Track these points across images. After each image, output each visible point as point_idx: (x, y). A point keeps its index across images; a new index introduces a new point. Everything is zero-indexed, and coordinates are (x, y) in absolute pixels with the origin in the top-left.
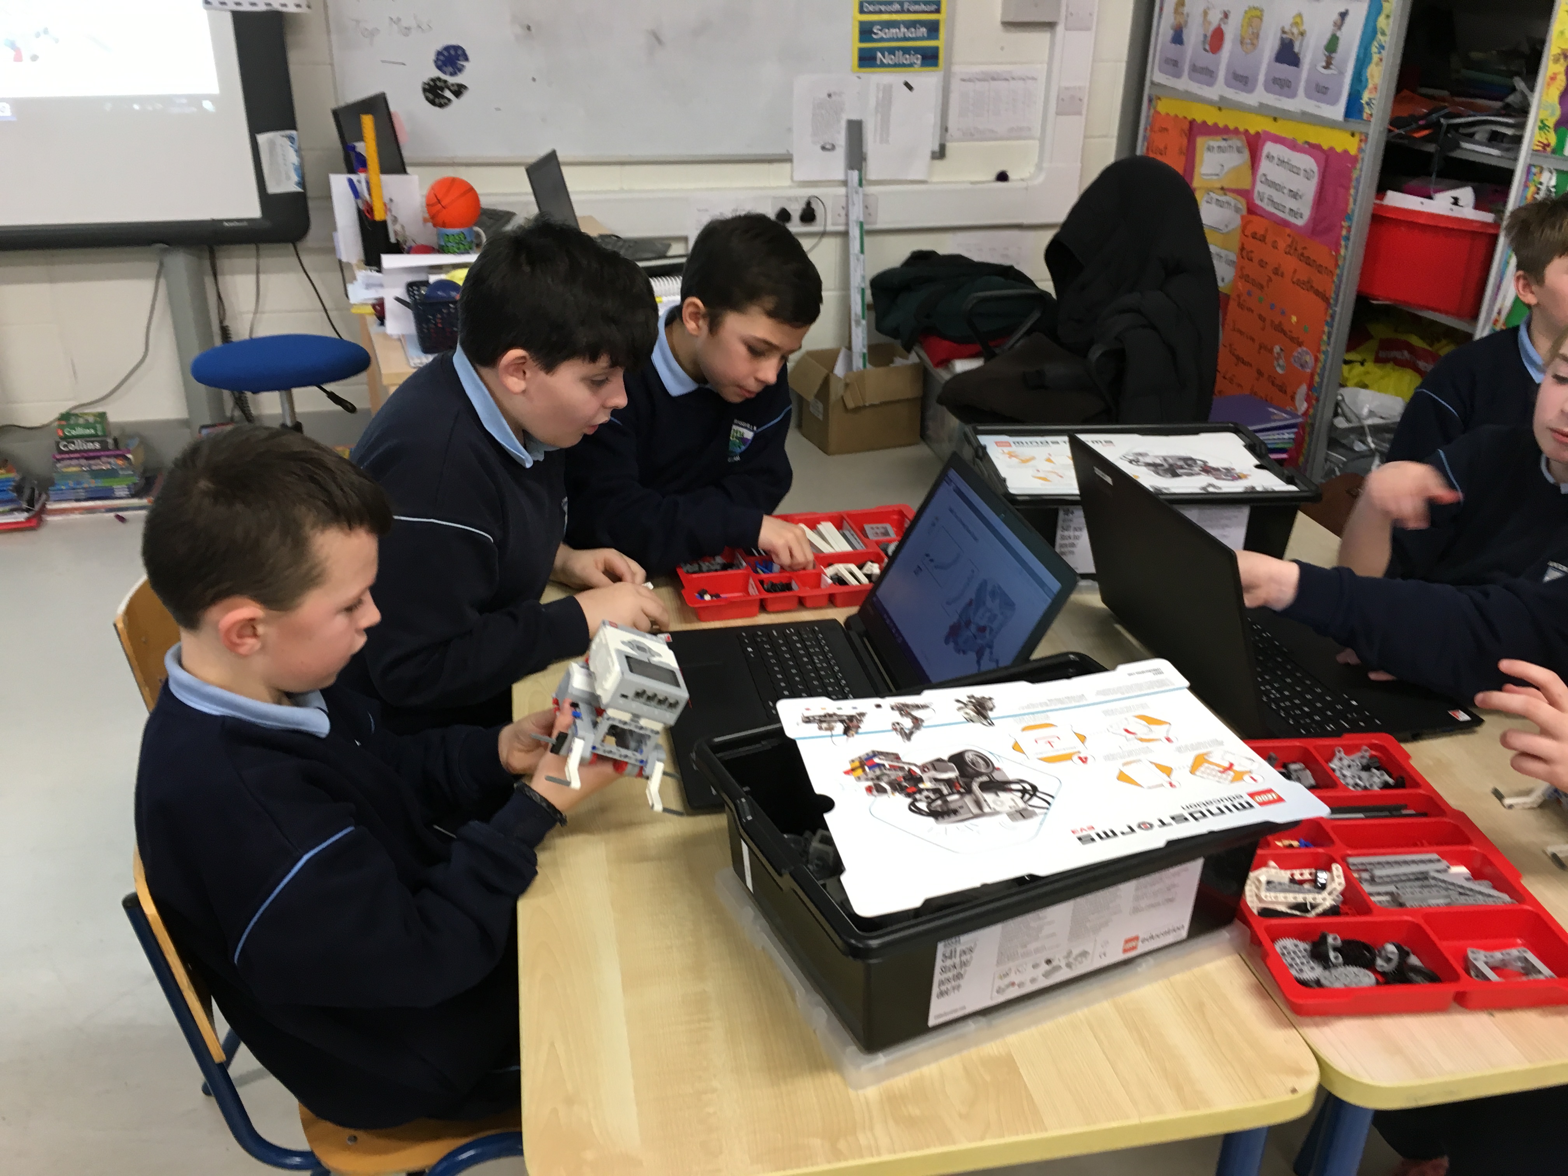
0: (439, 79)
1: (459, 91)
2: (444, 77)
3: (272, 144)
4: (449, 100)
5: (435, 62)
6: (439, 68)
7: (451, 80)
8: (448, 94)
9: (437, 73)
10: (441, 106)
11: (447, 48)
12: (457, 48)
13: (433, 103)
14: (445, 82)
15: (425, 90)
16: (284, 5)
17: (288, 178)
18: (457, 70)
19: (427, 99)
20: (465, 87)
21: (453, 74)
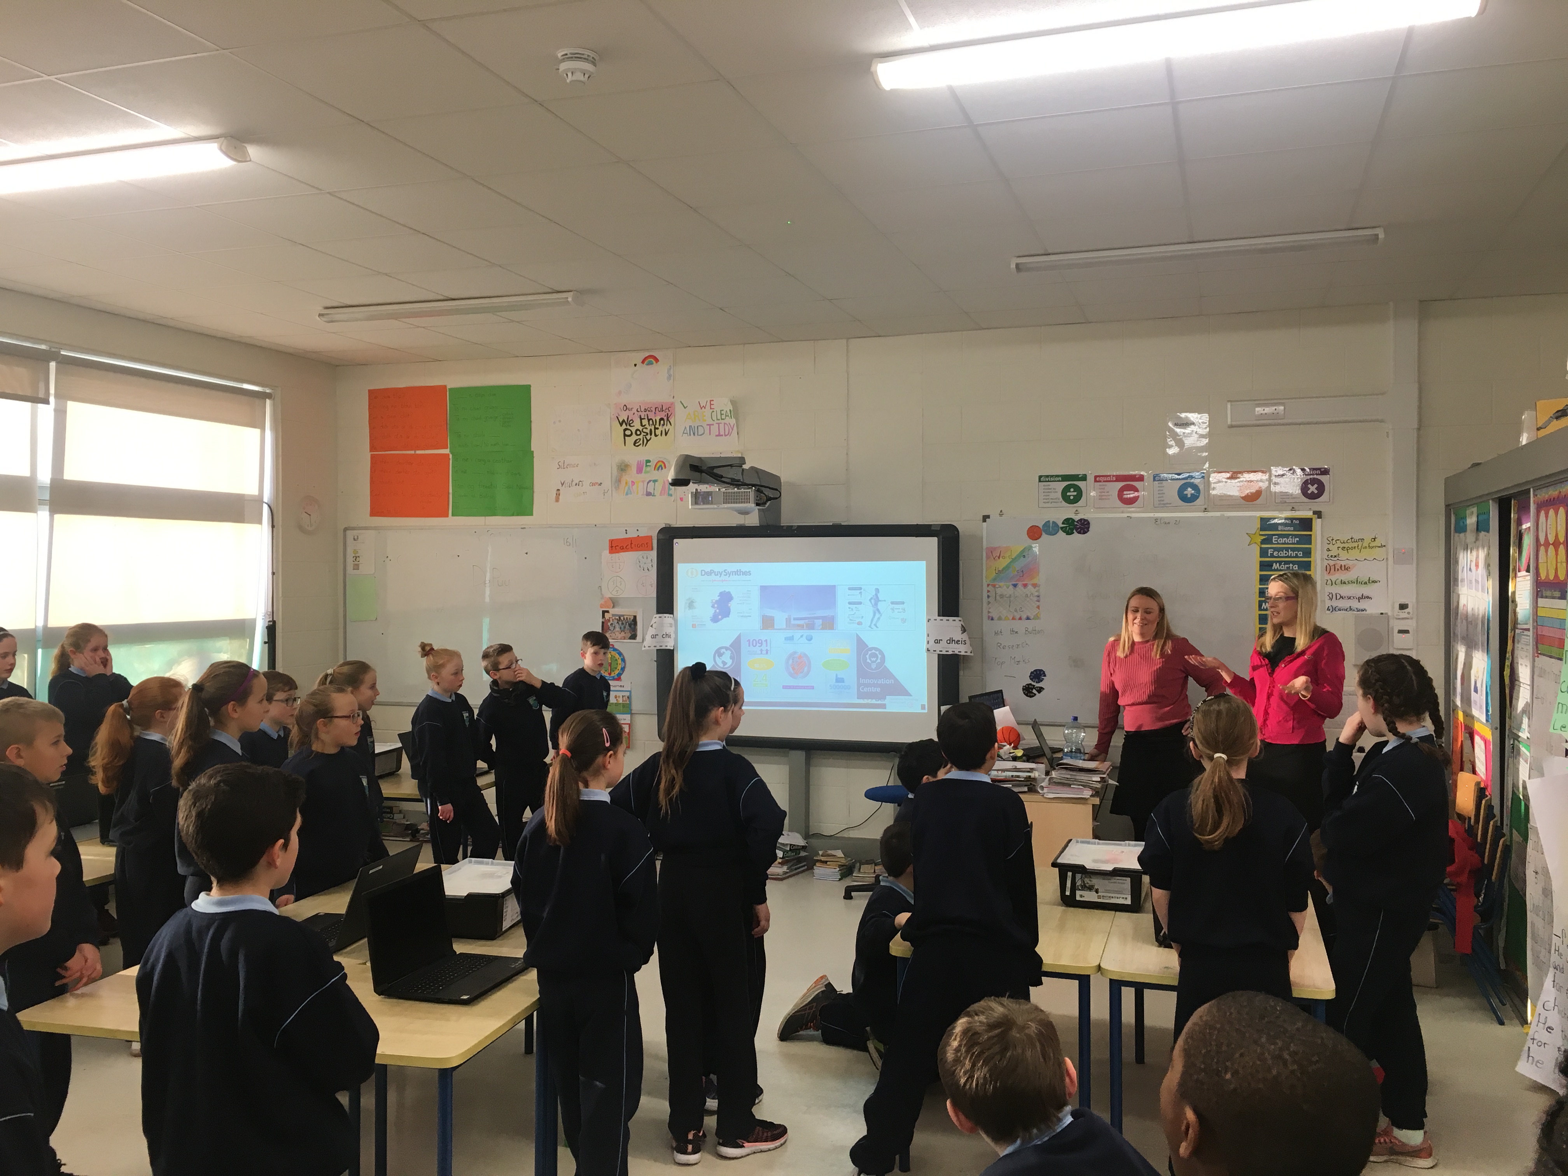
0: (1031, 684)
1: (1040, 690)
2: (1033, 683)
4: (1035, 694)
5: (1030, 676)
6: (1032, 679)
7: (1037, 685)
8: (1034, 691)
9: (1030, 682)
10: (1031, 697)
11: (1036, 671)
12: (1041, 670)
13: (1027, 695)
14: (1034, 686)
15: (1023, 689)
16: (960, 652)
18: (1040, 681)
19: (1024, 693)
20: (1044, 689)
21: (1038, 682)
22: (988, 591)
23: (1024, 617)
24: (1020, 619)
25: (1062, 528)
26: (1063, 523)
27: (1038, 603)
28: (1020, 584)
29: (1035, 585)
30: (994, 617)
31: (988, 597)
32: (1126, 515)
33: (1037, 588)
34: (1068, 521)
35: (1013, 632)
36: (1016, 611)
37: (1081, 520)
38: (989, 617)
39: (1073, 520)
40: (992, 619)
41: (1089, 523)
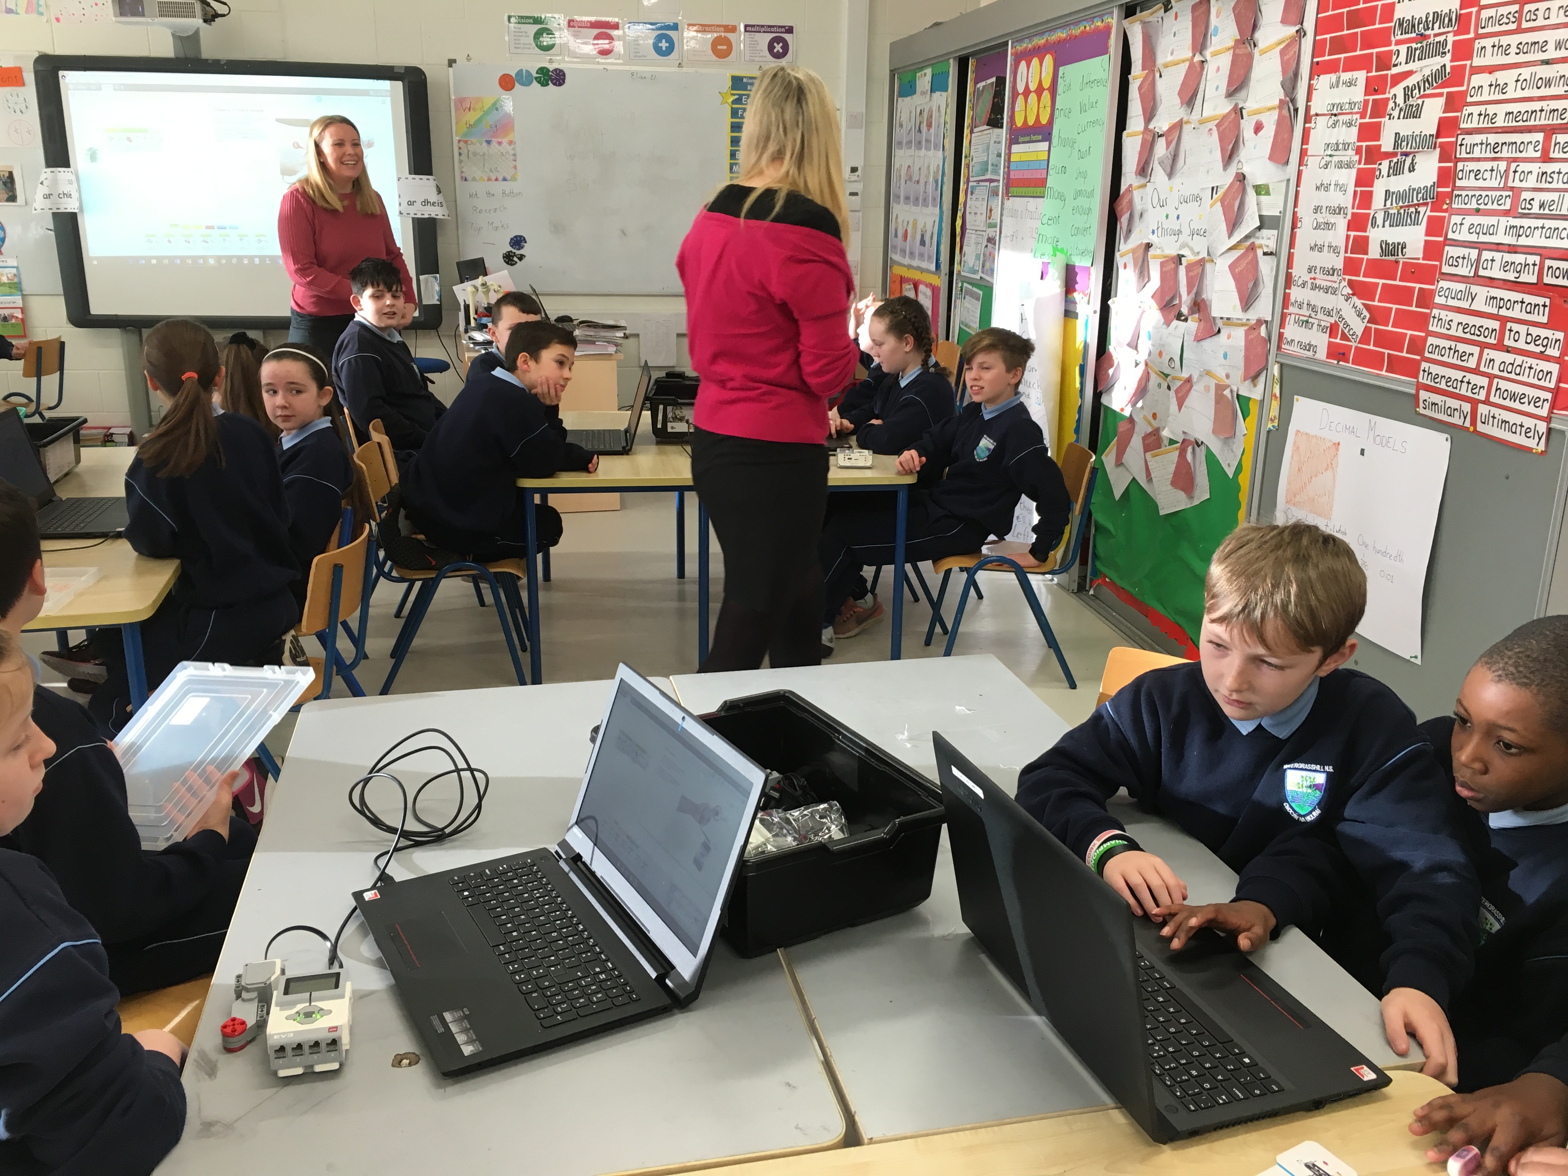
0: (511, 252)
1: (521, 257)
2: (514, 251)
3: (427, 280)
4: (516, 262)
5: (510, 243)
6: (512, 246)
7: (518, 252)
8: (515, 259)
9: (510, 249)
10: (512, 265)
11: (516, 237)
12: (521, 237)
13: (507, 263)
14: (515, 253)
15: (504, 257)
16: (437, 215)
17: (434, 297)
18: (521, 247)
19: (505, 261)
20: (524, 256)
21: (519, 249)
22: (460, 148)
23: (500, 178)
24: (497, 180)
25: (536, 78)
26: (537, 73)
27: (514, 163)
28: (494, 141)
29: (511, 143)
30: (468, 178)
31: (460, 154)
32: (601, 67)
33: (513, 146)
34: (542, 70)
35: (489, 194)
36: (491, 171)
37: (556, 70)
38: (462, 177)
39: (548, 70)
40: (466, 180)
41: (564, 75)
